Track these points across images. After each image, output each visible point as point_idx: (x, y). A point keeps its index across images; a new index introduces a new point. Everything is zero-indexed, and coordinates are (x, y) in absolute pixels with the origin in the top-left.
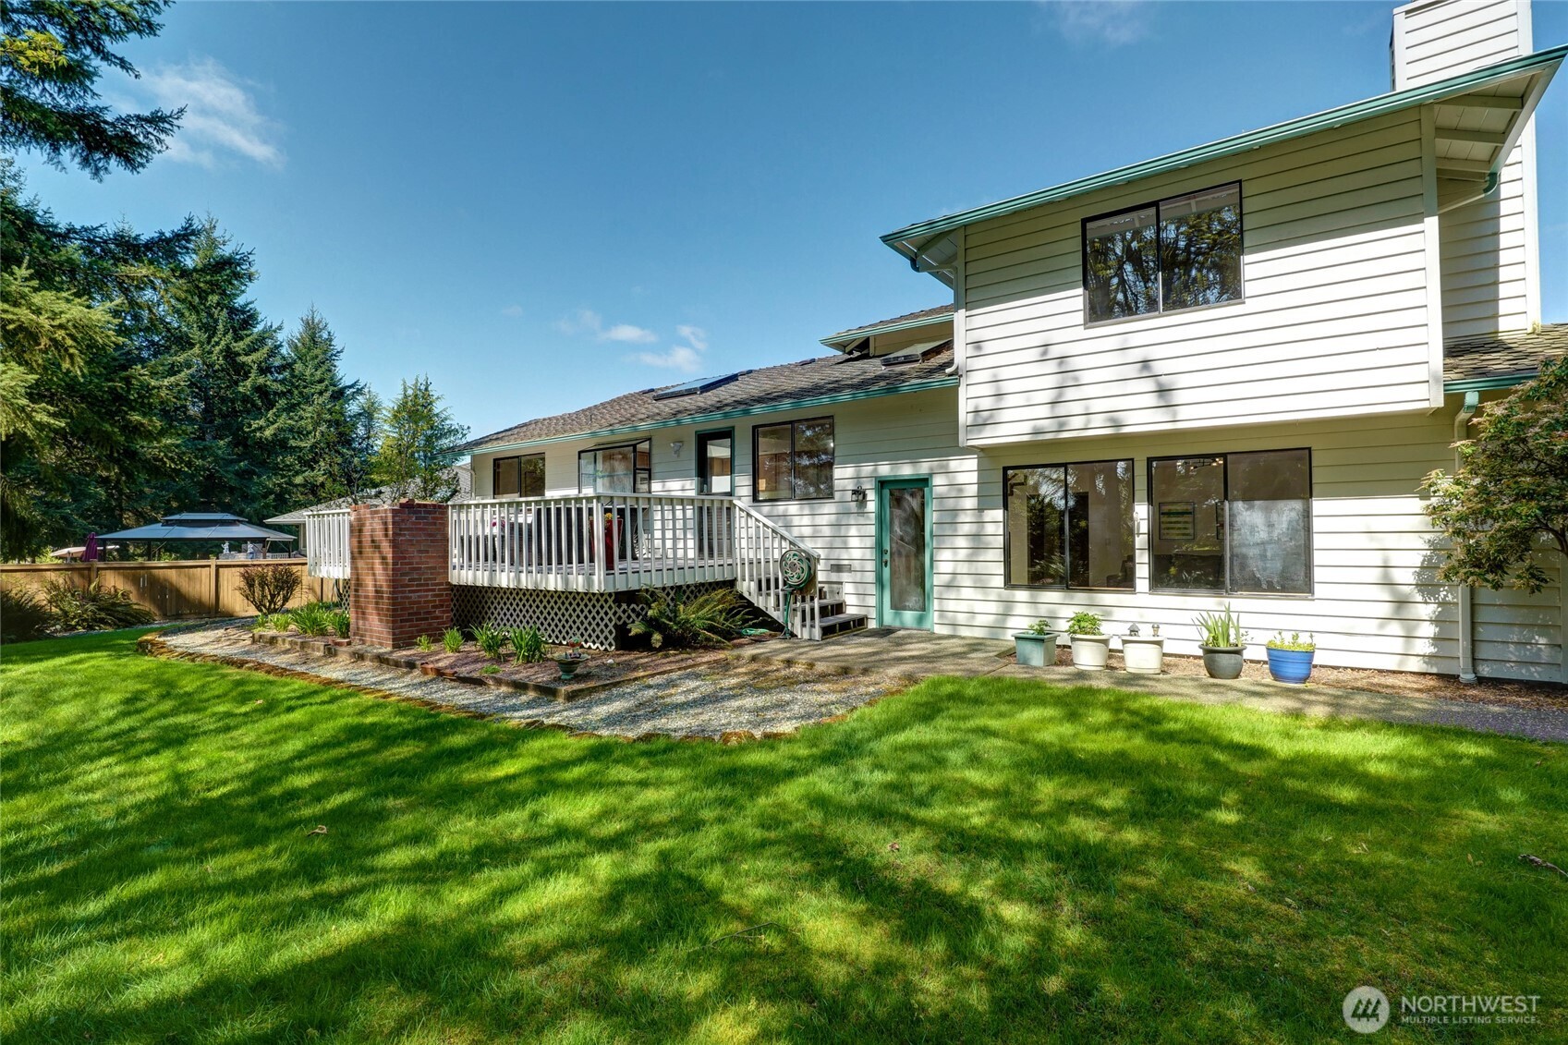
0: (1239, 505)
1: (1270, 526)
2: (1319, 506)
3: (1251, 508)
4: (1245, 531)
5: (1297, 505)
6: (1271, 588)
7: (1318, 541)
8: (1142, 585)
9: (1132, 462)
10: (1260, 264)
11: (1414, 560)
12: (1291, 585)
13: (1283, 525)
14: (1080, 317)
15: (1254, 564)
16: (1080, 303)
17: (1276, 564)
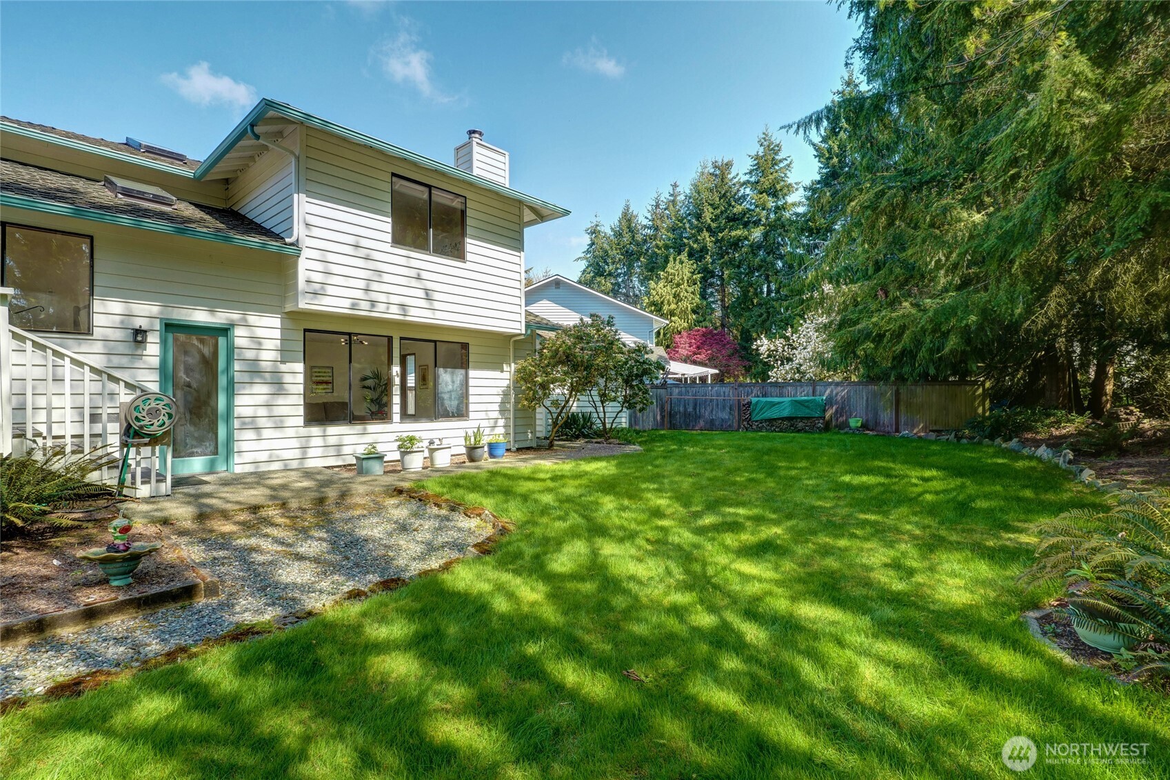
0: (441, 371)
1: (453, 382)
2: (472, 373)
3: (446, 372)
4: (443, 385)
5: (463, 371)
6: (453, 416)
7: (471, 391)
8: (396, 417)
9: (390, 339)
10: (472, 246)
11: (499, 399)
12: (461, 413)
13: (458, 382)
14: (389, 238)
15: (447, 403)
16: (388, 228)
17: (455, 403)
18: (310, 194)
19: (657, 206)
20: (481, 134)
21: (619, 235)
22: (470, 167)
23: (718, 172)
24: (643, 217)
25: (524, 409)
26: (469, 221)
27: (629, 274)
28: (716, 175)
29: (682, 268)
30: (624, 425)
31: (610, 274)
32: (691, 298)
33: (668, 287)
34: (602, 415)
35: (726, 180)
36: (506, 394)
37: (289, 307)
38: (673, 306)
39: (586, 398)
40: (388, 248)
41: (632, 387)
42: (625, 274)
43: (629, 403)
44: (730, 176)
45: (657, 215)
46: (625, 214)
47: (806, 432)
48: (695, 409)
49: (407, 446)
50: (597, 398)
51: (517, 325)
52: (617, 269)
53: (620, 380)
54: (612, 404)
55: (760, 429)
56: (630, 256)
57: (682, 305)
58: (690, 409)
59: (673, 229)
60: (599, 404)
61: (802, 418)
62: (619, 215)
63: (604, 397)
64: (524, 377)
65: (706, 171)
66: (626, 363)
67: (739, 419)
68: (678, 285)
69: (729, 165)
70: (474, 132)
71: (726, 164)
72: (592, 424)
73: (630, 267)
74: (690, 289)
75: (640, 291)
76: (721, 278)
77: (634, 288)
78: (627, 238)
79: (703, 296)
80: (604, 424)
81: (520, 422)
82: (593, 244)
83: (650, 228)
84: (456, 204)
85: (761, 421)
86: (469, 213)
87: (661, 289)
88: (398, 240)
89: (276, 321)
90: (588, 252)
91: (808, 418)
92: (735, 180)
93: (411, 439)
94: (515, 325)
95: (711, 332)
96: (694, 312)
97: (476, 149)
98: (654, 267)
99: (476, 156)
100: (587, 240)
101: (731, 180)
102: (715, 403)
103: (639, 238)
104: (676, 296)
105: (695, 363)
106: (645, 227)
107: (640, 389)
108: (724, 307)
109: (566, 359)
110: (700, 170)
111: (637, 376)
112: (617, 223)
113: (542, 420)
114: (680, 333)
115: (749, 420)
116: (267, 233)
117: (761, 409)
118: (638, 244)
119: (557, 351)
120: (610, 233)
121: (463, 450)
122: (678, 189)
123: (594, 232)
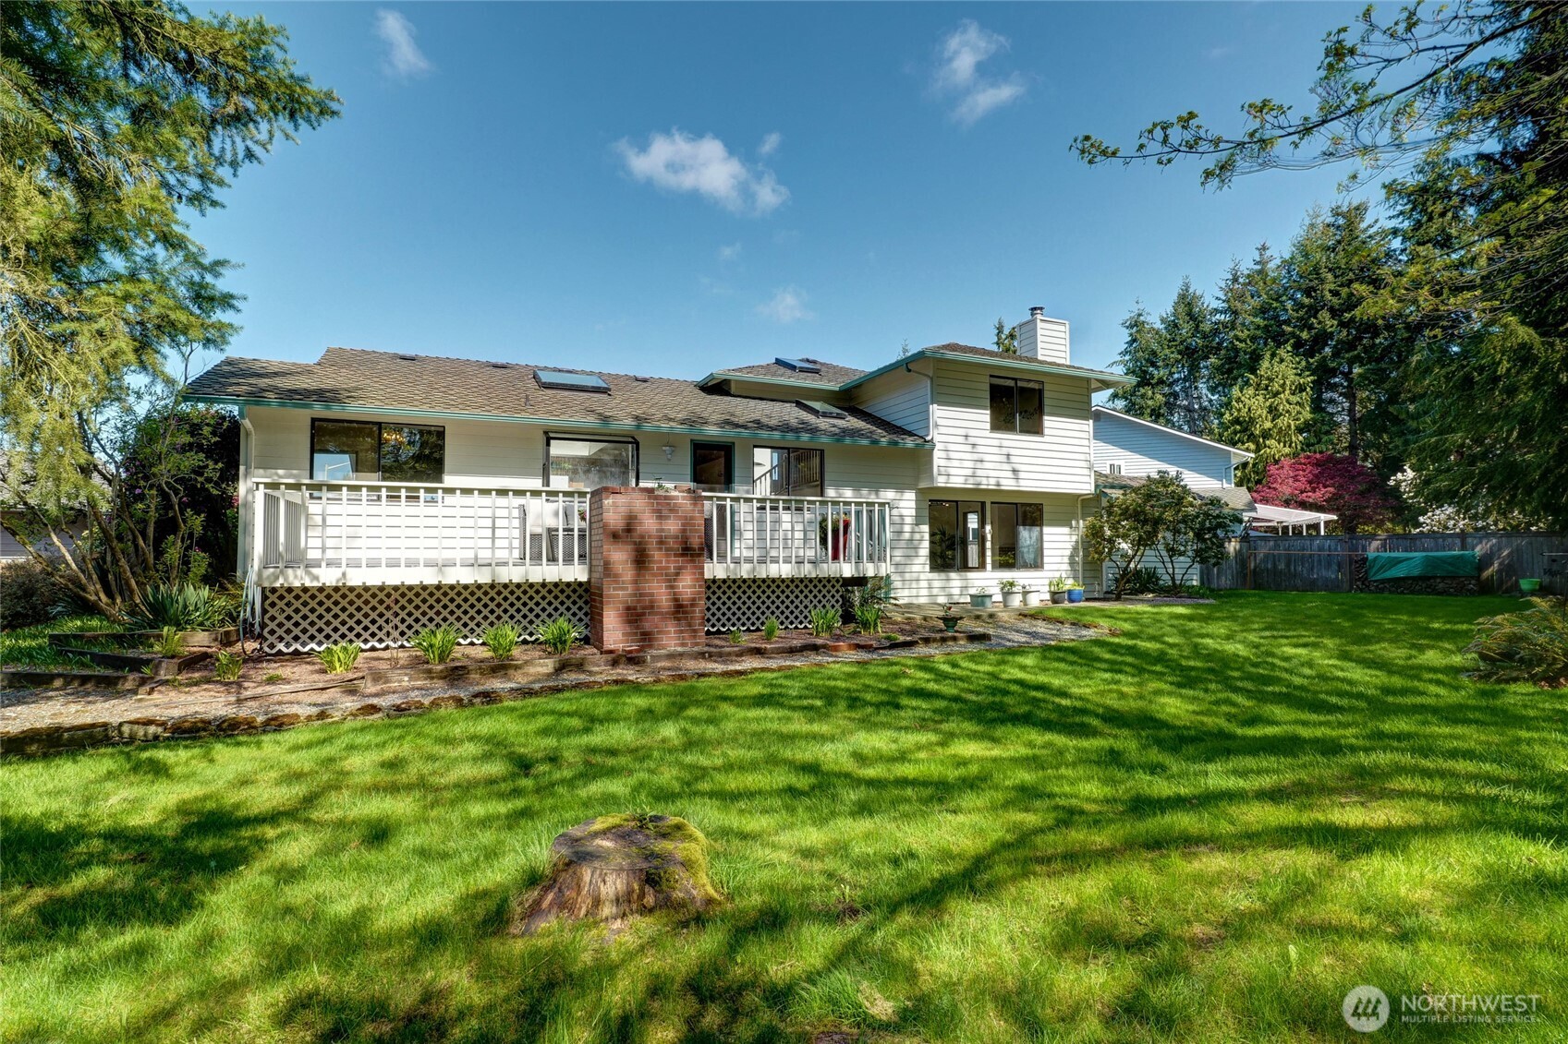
0: (1021, 528)
1: (1031, 538)
2: (1046, 530)
3: (1025, 530)
4: (1023, 540)
5: (1038, 528)
6: (1033, 567)
7: (1045, 545)
8: (989, 567)
9: (983, 504)
10: (1049, 422)
11: (1068, 553)
12: (1037, 564)
13: (1034, 538)
14: (988, 426)
15: (1026, 556)
16: (988, 418)
17: (1032, 556)
18: (940, 403)
19: (1235, 280)
20: (1041, 309)
21: (1173, 326)
22: (1035, 349)
23: (1341, 221)
24: (1211, 297)
25: (1093, 562)
26: (1046, 402)
27: (1192, 377)
28: (1338, 227)
29: (1283, 368)
30: (1195, 583)
31: (1161, 382)
32: (1296, 410)
33: (1261, 398)
34: (1170, 571)
35: (1357, 232)
36: (1075, 549)
37: (923, 485)
38: (1268, 425)
39: (1152, 553)
40: (987, 434)
41: (1204, 541)
42: (1185, 380)
43: (1200, 556)
44: (1363, 226)
45: (1235, 295)
46: (1182, 297)
47: (1451, 595)
48: (1288, 565)
49: (1007, 589)
50: (1164, 553)
51: (1087, 486)
52: (1171, 374)
53: (1191, 534)
54: (1182, 558)
55: (1382, 591)
56: (1192, 356)
57: (1283, 422)
58: (1282, 566)
59: (1263, 311)
60: (1167, 559)
61: (1443, 578)
62: (1175, 297)
63: (1172, 552)
64: (1095, 533)
65: (1319, 220)
66: (1197, 517)
67: (1351, 580)
68: (1276, 394)
69: (1360, 210)
70: (1035, 309)
71: (1357, 208)
72: (1158, 579)
73: (1194, 368)
74: (1294, 399)
75: (1211, 401)
76: (1347, 375)
77: (1199, 398)
78: (1186, 329)
79: (1317, 406)
80: (1173, 579)
81: (1088, 574)
82: (1134, 340)
83: (1223, 312)
84: (1036, 386)
85: (1383, 581)
86: (1046, 394)
87: (1250, 401)
88: (995, 427)
89: (910, 496)
90: (1125, 352)
91: (1454, 578)
92: (1371, 231)
93: (1012, 584)
94: (1086, 487)
95: (1331, 458)
96: (1300, 430)
97: (1039, 324)
98: (1236, 366)
99: (1039, 332)
100: (1125, 335)
101: (1366, 230)
102: (1316, 559)
103: (1206, 327)
104: (1272, 410)
105: (1303, 505)
106: (1216, 311)
107: (1213, 543)
108: (1353, 420)
109: (1137, 515)
110: (1307, 222)
111: (1210, 530)
112: (1170, 309)
113: (1109, 573)
114: (1277, 462)
115: (1364, 580)
116: (910, 434)
117: (1381, 567)
118: (1205, 336)
119: (1127, 508)
120: (1159, 325)
121: (1047, 596)
122: (1268, 253)
123: (1136, 325)
